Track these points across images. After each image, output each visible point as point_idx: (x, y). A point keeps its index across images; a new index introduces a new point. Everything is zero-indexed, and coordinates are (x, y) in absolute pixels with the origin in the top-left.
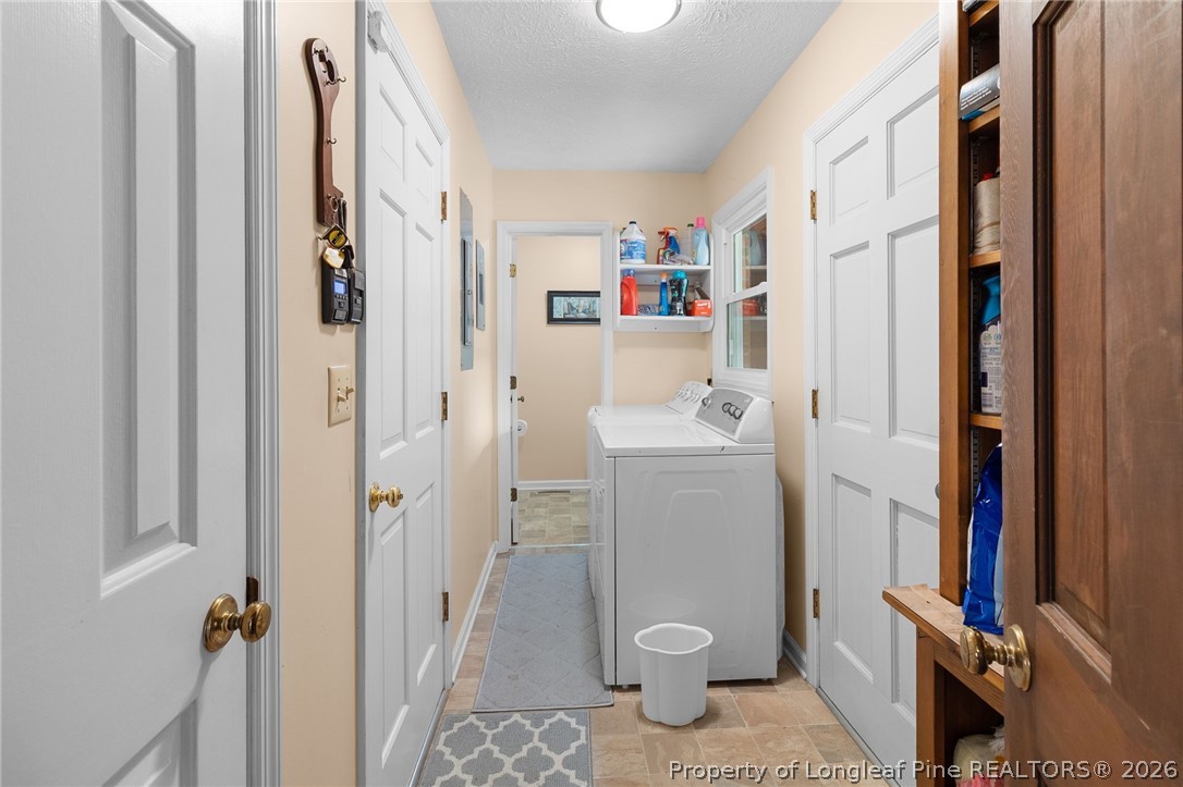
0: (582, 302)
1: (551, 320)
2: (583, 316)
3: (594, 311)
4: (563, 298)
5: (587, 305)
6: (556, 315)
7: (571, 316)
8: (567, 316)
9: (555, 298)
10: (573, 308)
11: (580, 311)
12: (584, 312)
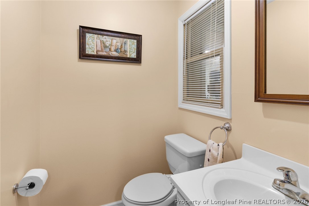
0: (114, 41)
1: (83, 55)
2: (115, 54)
3: (125, 51)
4: (96, 36)
5: (119, 45)
6: (89, 51)
7: (104, 53)
8: (100, 53)
9: (88, 35)
10: (105, 47)
11: (113, 49)
12: (116, 51)
